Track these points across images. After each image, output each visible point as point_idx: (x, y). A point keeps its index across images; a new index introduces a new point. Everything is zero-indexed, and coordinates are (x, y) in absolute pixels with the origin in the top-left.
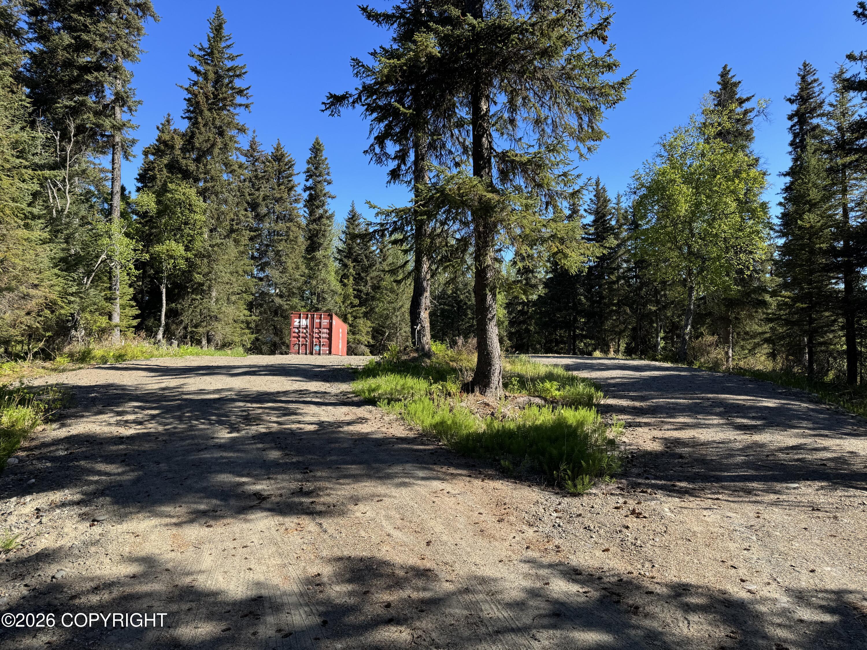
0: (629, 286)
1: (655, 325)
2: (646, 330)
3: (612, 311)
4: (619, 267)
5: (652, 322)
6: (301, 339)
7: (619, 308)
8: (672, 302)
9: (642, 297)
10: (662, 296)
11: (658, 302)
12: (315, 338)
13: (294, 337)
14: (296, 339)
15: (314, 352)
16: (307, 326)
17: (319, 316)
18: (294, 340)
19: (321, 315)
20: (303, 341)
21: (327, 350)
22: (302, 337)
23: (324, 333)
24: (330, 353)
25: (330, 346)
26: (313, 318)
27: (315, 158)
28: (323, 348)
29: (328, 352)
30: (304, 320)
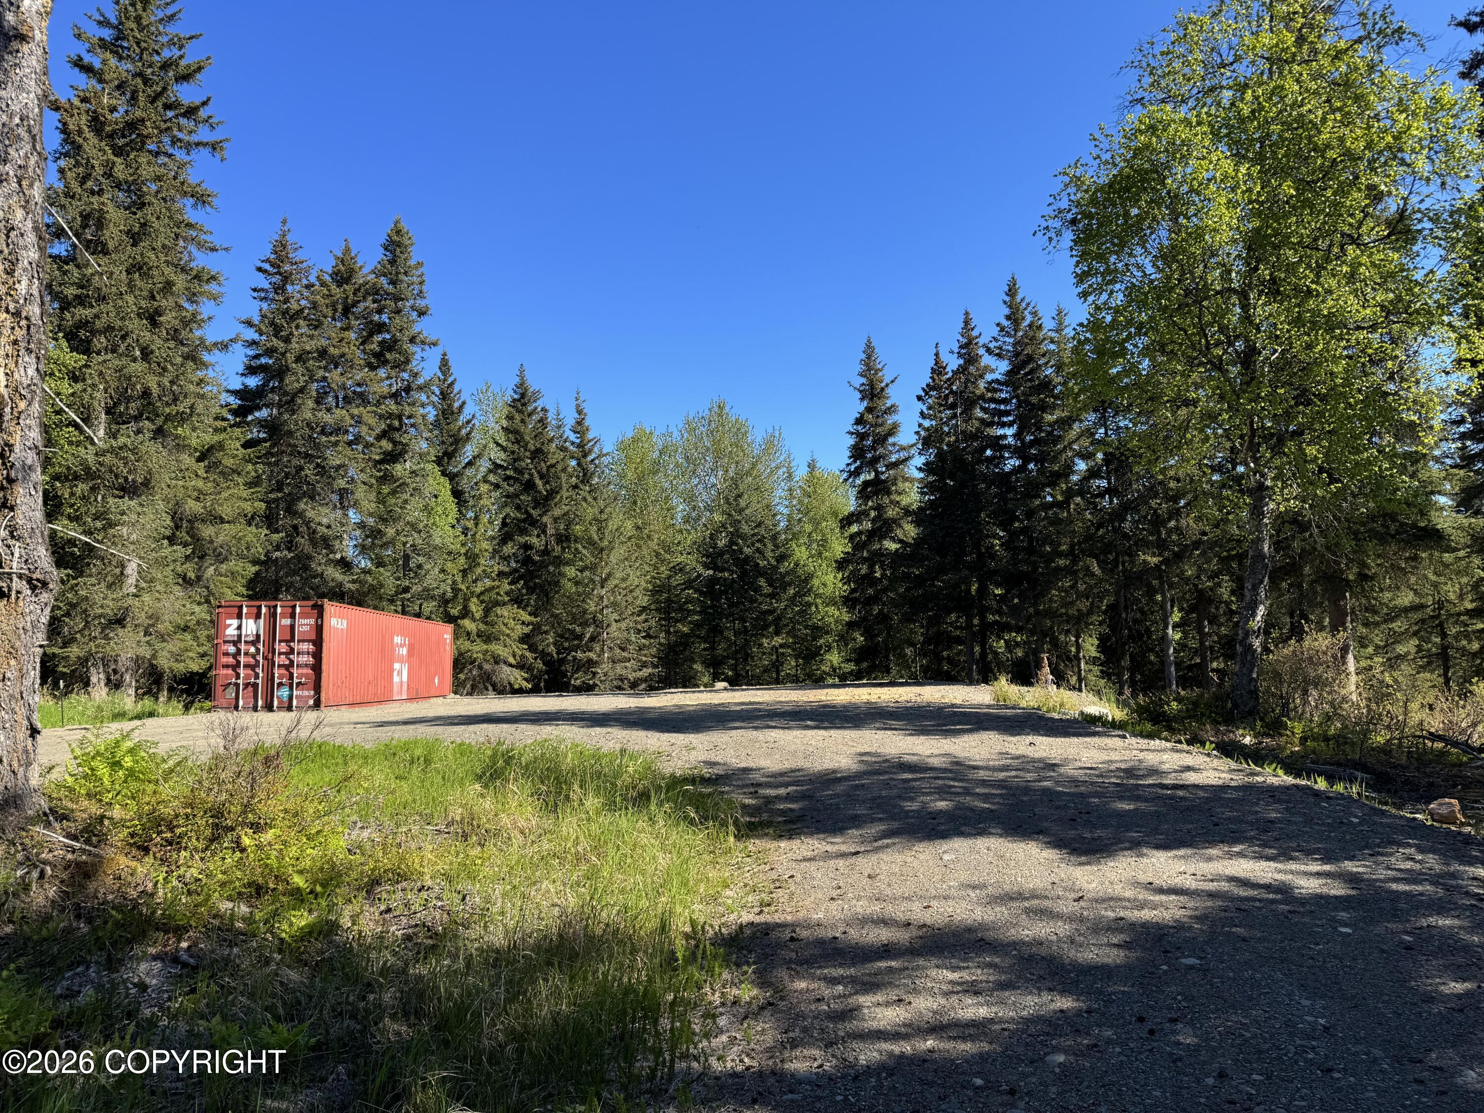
0: (1095, 509)
1: (1159, 598)
2: (1141, 611)
3: (1058, 569)
4: (1068, 469)
5: (1151, 592)
6: (242, 672)
7: (1074, 562)
8: (1197, 544)
9: (1126, 536)
10: (1170, 532)
11: (1161, 546)
12: (279, 666)
13: (226, 666)
14: (230, 671)
15: (276, 703)
16: (258, 636)
17: (290, 610)
18: (226, 675)
19: (294, 607)
20: (247, 677)
21: (309, 697)
22: (246, 666)
23: (303, 653)
24: (317, 705)
25: (317, 687)
26: (274, 615)
27: (393, 262)
28: (300, 693)
29: (311, 702)
30: (251, 622)
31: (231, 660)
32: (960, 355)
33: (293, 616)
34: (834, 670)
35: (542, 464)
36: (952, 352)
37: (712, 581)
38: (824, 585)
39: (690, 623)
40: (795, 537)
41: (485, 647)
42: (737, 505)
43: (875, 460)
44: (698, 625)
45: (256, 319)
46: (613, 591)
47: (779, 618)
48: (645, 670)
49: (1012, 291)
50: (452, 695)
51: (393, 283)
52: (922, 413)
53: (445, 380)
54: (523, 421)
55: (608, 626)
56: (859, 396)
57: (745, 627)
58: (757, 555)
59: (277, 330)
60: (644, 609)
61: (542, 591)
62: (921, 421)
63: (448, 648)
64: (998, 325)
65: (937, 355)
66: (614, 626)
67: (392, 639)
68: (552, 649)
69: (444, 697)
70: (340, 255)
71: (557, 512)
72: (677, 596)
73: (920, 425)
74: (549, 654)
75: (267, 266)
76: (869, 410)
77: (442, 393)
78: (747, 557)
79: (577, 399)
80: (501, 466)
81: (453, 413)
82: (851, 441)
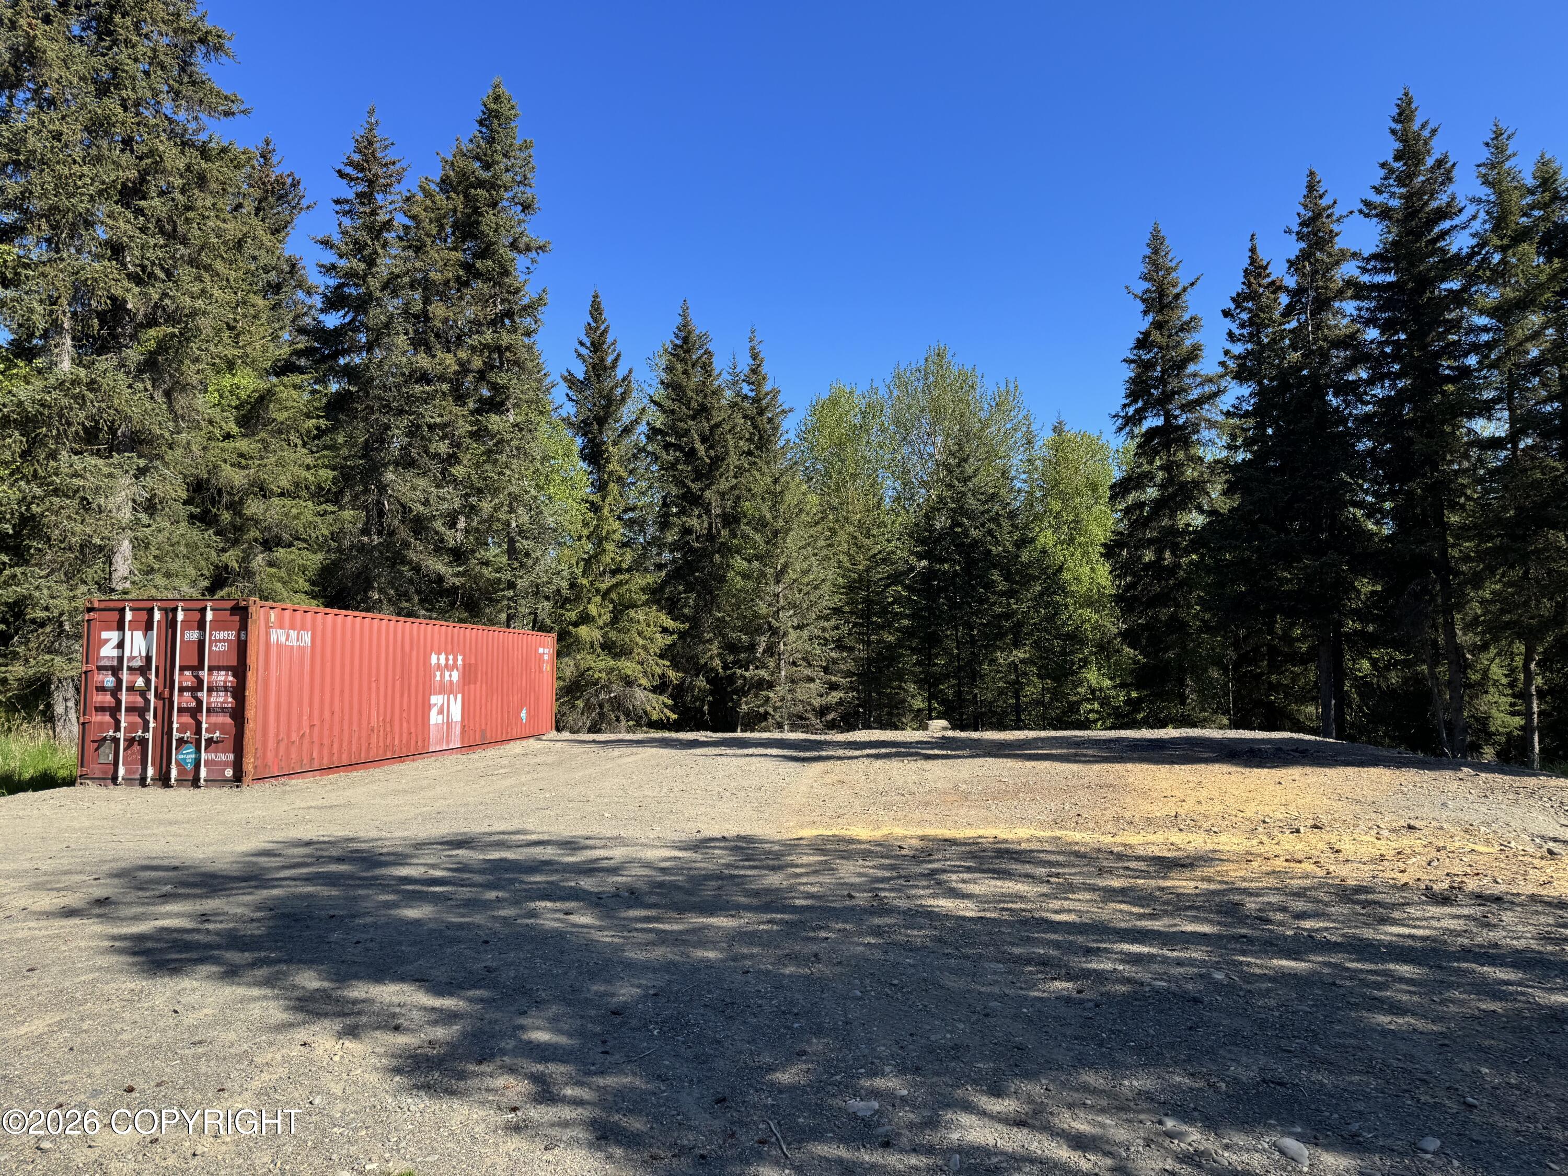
6: (124, 719)
12: (180, 710)
13: (101, 709)
14: (107, 718)
15: (174, 773)
16: (148, 659)
17: (197, 616)
18: (101, 724)
19: (203, 610)
20: (131, 727)
21: (226, 764)
22: (130, 710)
23: (217, 689)
24: (238, 778)
25: (238, 749)
26: (172, 624)
27: (491, 140)
28: (211, 756)
29: (229, 773)
30: (139, 635)
31: (108, 699)
32: (1300, 237)
33: (201, 626)
34: (1093, 692)
35: (706, 424)
36: (1288, 231)
37: (928, 575)
38: (1078, 580)
39: (897, 630)
40: (1037, 517)
41: (612, 662)
42: (962, 472)
43: (1167, 398)
44: (908, 633)
45: (336, 238)
46: (790, 587)
47: (1019, 624)
48: (834, 694)
49: (1404, 115)
50: (554, 734)
51: (487, 166)
52: (1231, 335)
53: (597, 328)
54: (685, 372)
55: (785, 634)
56: (1142, 307)
57: (972, 636)
58: (989, 539)
59: (359, 247)
60: (836, 611)
61: (704, 587)
62: (1229, 346)
63: (546, 667)
64: (1383, 165)
65: (1253, 250)
66: (793, 635)
67: (427, 659)
68: (717, 663)
69: (537, 737)
70: (450, 158)
71: (724, 485)
72: (878, 594)
73: (1227, 353)
74: (712, 669)
75: (349, 170)
76: (1158, 325)
77: (593, 344)
78: (975, 542)
79: (751, 340)
80: (659, 431)
81: (605, 369)
82: (1129, 372)
